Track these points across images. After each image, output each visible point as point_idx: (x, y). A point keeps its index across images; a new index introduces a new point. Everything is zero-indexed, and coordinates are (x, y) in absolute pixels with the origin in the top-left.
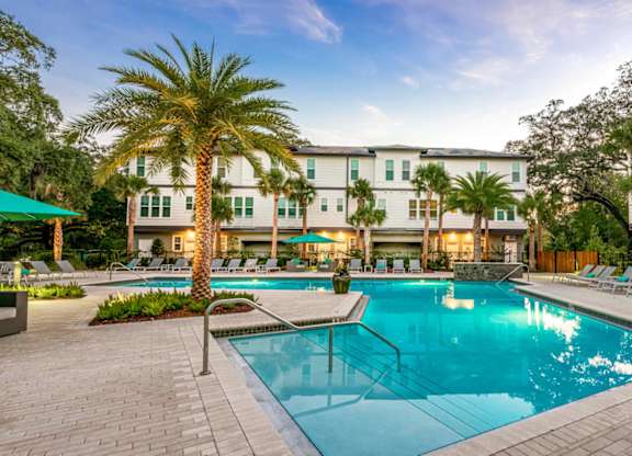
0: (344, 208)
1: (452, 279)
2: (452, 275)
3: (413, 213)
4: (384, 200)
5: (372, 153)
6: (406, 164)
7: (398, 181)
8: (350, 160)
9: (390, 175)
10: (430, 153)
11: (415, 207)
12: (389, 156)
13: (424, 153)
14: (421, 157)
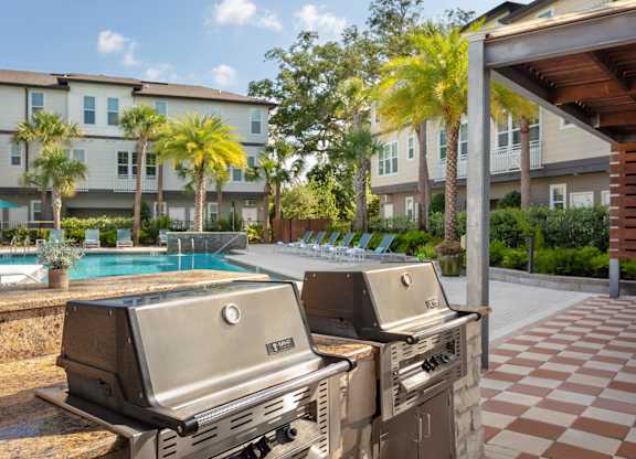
0: (23, 161)
1: (165, 253)
2: (165, 249)
3: (122, 170)
4: (82, 152)
5: (63, 84)
6: (113, 102)
7: (101, 126)
8: (31, 92)
9: (90, 117)
10: (146, 89)
11: (126, 162)
12: (90, 91)
13: (136, 89)
14: (134, 95)
